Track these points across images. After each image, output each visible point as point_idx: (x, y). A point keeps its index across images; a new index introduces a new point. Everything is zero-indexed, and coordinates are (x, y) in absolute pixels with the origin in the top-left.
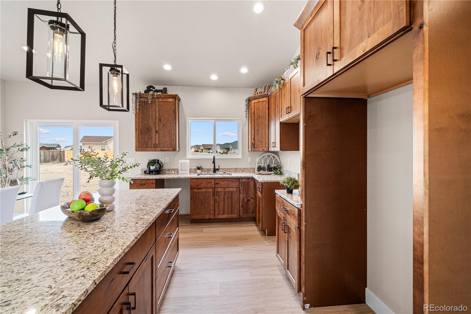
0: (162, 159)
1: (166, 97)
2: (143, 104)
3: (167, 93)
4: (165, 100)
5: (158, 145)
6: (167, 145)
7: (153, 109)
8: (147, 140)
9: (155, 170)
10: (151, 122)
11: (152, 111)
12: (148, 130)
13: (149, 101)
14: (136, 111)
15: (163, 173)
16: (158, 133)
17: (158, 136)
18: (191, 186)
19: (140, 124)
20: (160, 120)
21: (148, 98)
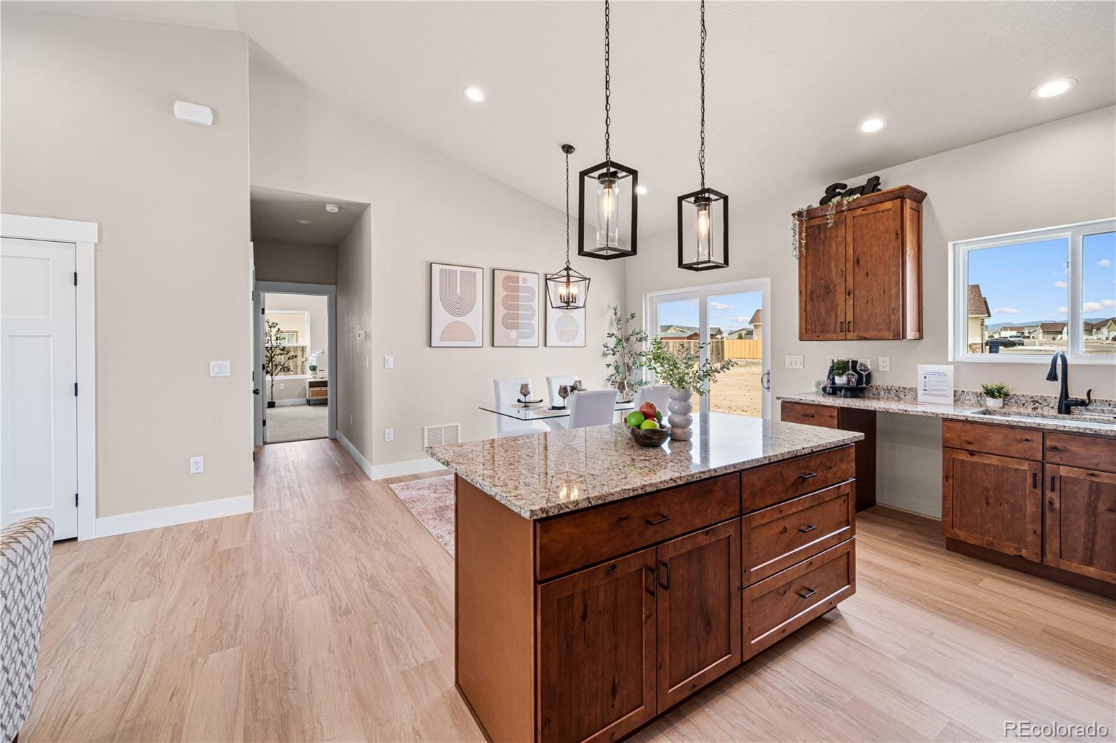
0: (866, 361)
1: (874, 200)
2: (817, 232)
3: (880, 190)
4: (871, 209)
5: (852, 324)
6: (877, 324)
7: (840, 239)
8: (824, 314)
9: (846, 386)
10: (834, 273)
11: (836, 245)
12: (829, 290)
13: (829, 221)
14: (800, 251)
15: (871, 395)
16: (852, 296)
17: (852, 302)
18: (945, 440)
19: (810, 278)
20: (858, 262)
21: (826, 215)
